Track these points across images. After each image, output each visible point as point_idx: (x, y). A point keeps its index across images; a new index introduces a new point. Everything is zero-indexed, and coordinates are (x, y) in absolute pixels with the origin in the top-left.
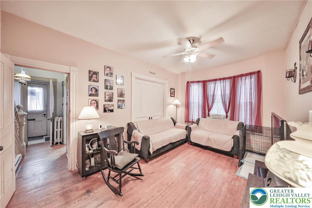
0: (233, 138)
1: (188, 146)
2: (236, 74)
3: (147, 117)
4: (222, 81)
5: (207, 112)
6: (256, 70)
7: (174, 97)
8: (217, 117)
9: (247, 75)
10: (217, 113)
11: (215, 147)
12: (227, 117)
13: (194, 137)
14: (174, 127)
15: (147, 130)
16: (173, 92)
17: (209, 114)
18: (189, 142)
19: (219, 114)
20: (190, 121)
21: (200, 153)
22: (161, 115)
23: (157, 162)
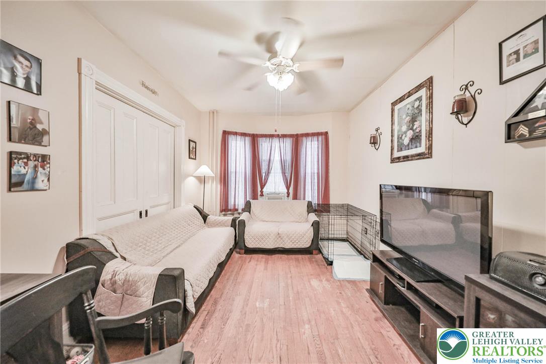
0: (312, 225)
1: (240, 257)
2: (300, 132)
3: (133, 211)
4: (281, 140)
5: (259, 189)
6: (324, 130)
7: (195, 159)
8: (275, 197)
9: (313, 135)
10: (273, 191)
11: (288, 245)
12: (288, 196)
13: (252, 237)
14: (204, 225)
15: (148, 248)
16: (193, 148)
17: (262, 192)
18: (241, 249)
19: (277, 191)
20: (229, 208)
21: (270, 265)
22: (168, 203)
23: (203, 327)
